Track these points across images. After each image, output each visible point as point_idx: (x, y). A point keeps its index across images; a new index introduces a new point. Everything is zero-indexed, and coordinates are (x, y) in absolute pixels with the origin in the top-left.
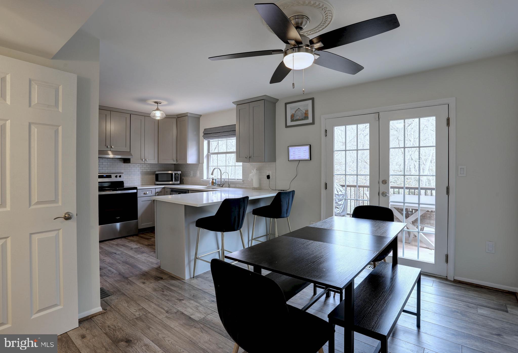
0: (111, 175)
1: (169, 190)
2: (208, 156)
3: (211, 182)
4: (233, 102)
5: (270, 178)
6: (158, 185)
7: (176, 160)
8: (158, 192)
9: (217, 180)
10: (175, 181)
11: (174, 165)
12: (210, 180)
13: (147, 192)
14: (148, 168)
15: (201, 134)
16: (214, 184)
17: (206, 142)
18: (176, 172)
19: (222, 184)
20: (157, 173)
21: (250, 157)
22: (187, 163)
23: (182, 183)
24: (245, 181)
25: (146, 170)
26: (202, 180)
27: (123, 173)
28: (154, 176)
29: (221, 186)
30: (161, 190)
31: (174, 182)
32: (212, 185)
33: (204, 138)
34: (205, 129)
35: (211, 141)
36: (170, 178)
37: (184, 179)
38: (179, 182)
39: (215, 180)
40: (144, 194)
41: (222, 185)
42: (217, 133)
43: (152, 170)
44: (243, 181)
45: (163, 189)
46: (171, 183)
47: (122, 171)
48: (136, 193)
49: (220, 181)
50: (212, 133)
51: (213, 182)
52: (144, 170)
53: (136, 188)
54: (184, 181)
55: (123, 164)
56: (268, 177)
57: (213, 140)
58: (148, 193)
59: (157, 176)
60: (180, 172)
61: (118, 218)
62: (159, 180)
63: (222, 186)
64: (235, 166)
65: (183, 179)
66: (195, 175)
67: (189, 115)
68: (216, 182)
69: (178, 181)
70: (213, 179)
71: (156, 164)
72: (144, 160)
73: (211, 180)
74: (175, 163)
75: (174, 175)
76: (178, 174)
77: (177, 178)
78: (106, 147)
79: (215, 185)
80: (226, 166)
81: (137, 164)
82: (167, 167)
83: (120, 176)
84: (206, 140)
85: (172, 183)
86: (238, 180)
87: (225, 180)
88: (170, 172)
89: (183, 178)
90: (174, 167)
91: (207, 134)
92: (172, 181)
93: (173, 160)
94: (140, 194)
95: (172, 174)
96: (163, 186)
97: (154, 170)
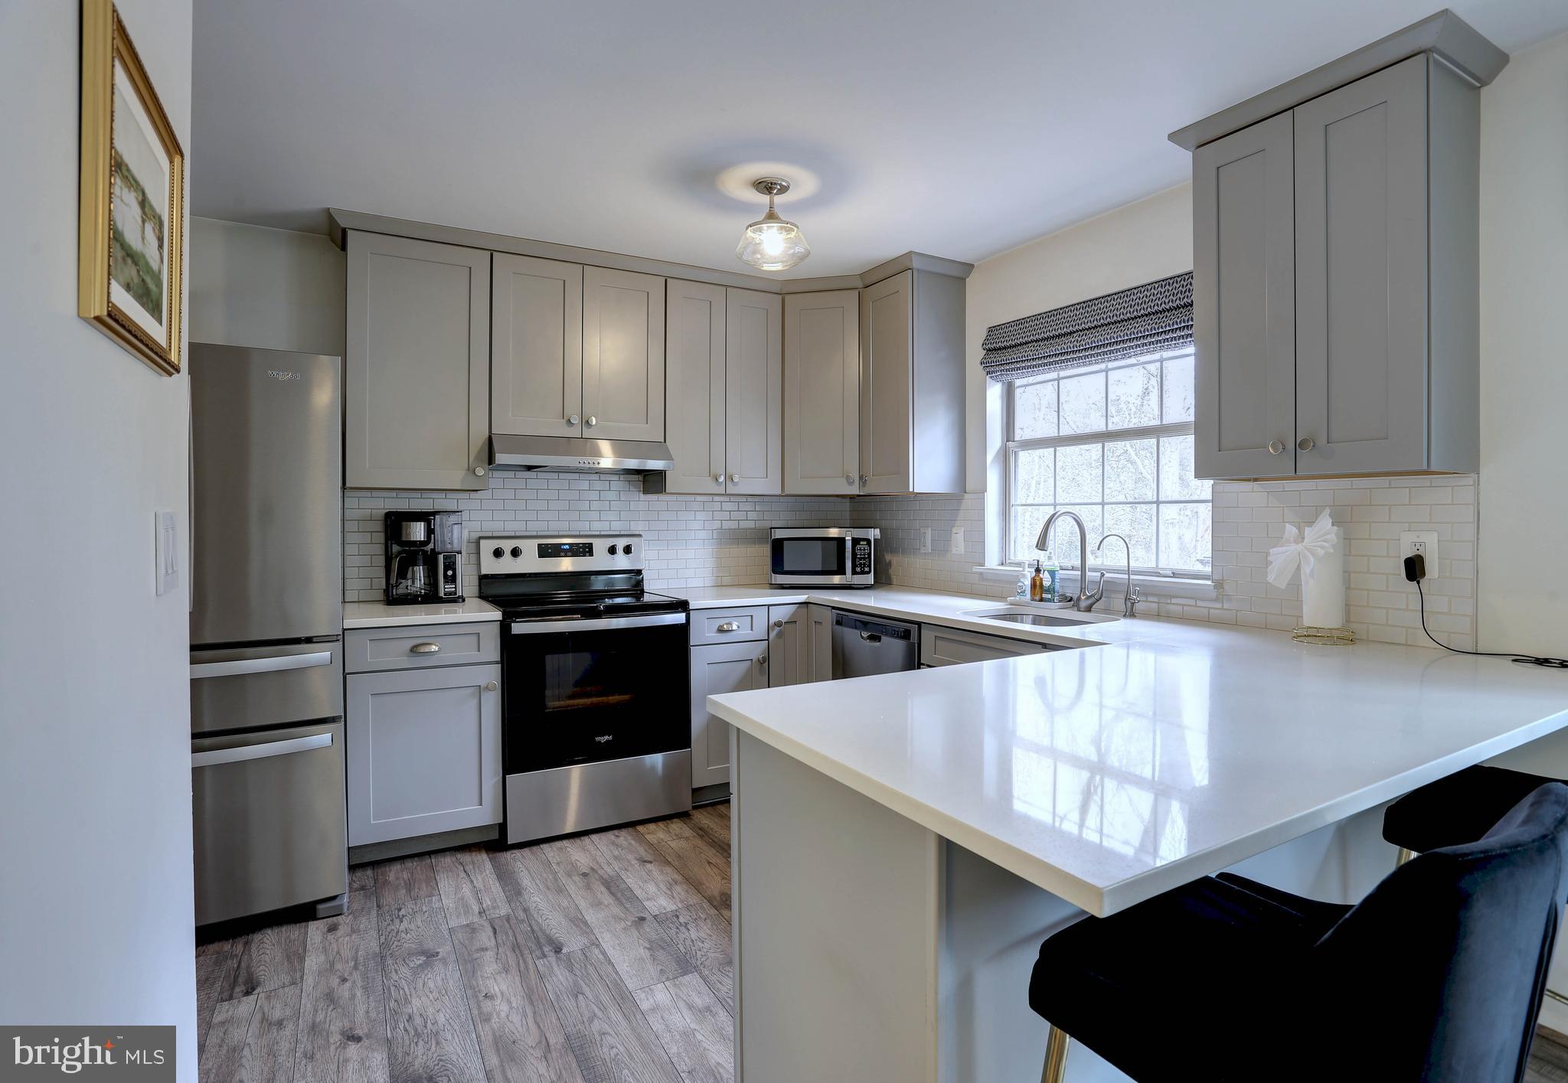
0: (592, 544)
1: (829, 616)
2: (1006, 458)
3: (1028, 582)
4: (1174, 137)
5: (1423, 574)
6: (782, 587)
7: (861, 478)
8: (778, 624)
9: (1060, 574)
10: (854, 573)
11: (848, 500)
12: (1024, 576)
13: (730, 624)
14: (741, 515)
15: (974, 351)
16: (1044, 596)
17: (994, 393)
18: (859, 533)
19: (1089, 598)
20: (779, 534)
21: (1300, 445)
22: (911, 490)
23: (883, 581)
24: (1228, 588)
25: (733, 525)
26: (977, 569)
27: (640, 536)
28: (766, 550)
29: (1083, 604)
30: (794, 614)
31: (848, 578)
32: (1033, 600)
33: (988, 373)
34: (991, 329)
35: (1018, 382)
36: (835, 557)
37: (894, 563)
38: (870, 579)
39: (1052, 573)
40: (721, 630)
41: (1090, 602)
42: (1059, 336)
43: (759, 524)
44: (1219, 585)
45: (804, 610)
46: (836, 579)
47: (636, 528)
48: (683, 630)
49: (1076, 580)
50: (1026, 343)
51: (1037, 586)
52: (727, 525)
53: (682, 606)
54: (891, 571)
55: (642, 495)
56: (1414, 568)
57: (1031, 380)
58: (735, 627)
59: (778, 546)
60: (877, 531)
61: (606, 738)
62: (786, 568)
63: (1089, 609)
64: (1158, 503)
65: (890, 562)
66: (943, 545)
67: (916, 264)
68: (1057, 586)
69: (869, 572)
70: (1038, 570)
71: (778, 498)
72: (722, 479)
73: (1029, 573)
74: (854, 490)
75: (849, 545)
76: (868, 541)
77: (864, 559)
78: (564, 421)
79: (1049, 600)
80: (1103, 504)
81: (699, 498)
82: (819, 507)
83: (628, 550)
84: (996, 379)
85: (841, 580)
86: (1174, 575)
87: (1107, 575)
88: (834, 532)
89: (888, 557)
90: (850, 511)
91: (1000, 349)
92: (841, 571)
93: (848, 477)
94: (701, 632)
95: (841, 541)
96: (802, 597)
97: (768, 524)
